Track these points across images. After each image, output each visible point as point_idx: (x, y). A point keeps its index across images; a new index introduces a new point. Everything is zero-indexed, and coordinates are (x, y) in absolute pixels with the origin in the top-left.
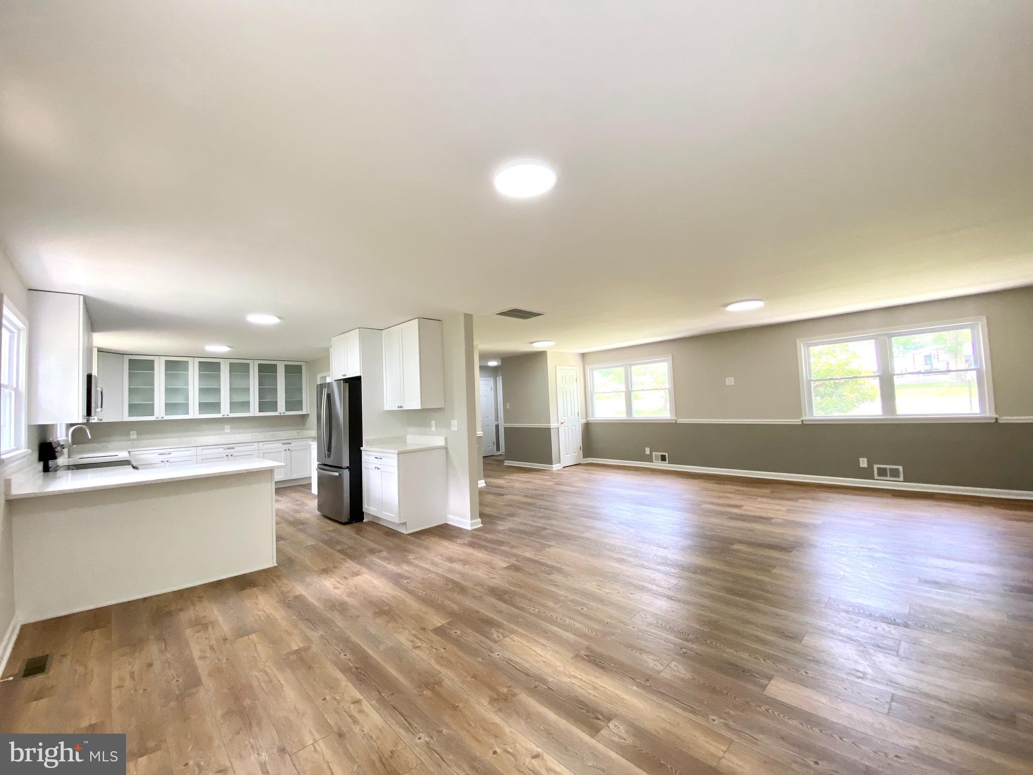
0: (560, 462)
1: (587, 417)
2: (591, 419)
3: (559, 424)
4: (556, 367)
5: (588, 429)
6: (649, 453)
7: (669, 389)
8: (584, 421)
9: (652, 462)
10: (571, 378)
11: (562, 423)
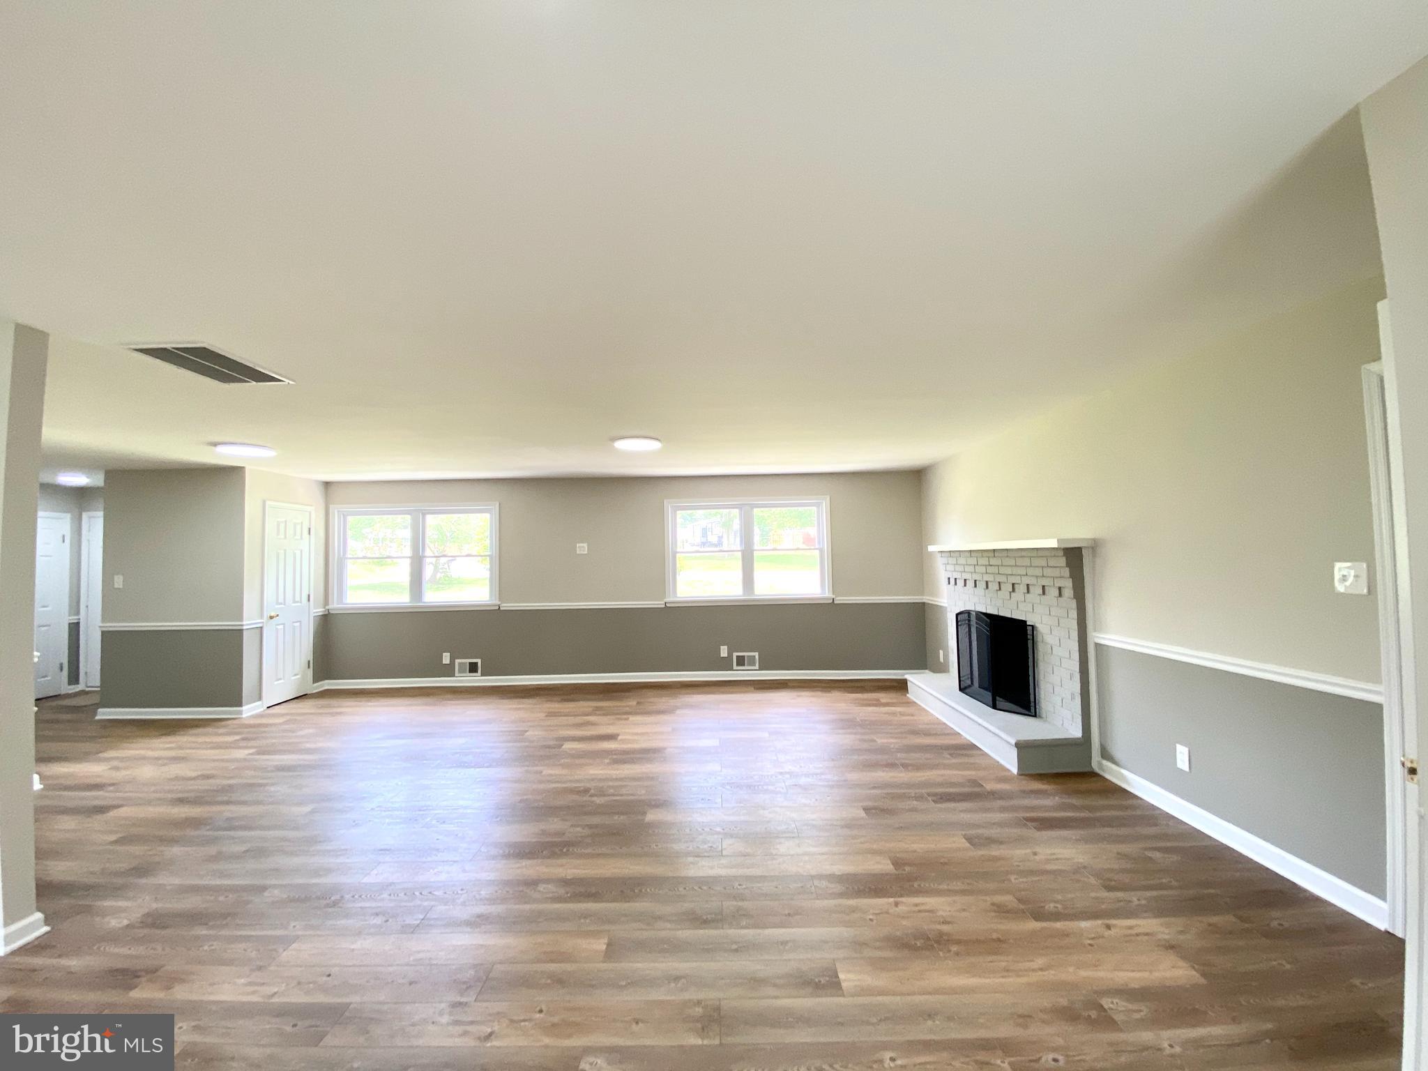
0: (260, 698)
1: (326, 602)
2: (334, 606)
3: (264, 620)
4: (264, 502)
5: (327, 627)
6: (448, 662)
7: (491, 556)
8: (320, 611)
9: (454, 676)
10: (299, 527)
11: (271, 618)
